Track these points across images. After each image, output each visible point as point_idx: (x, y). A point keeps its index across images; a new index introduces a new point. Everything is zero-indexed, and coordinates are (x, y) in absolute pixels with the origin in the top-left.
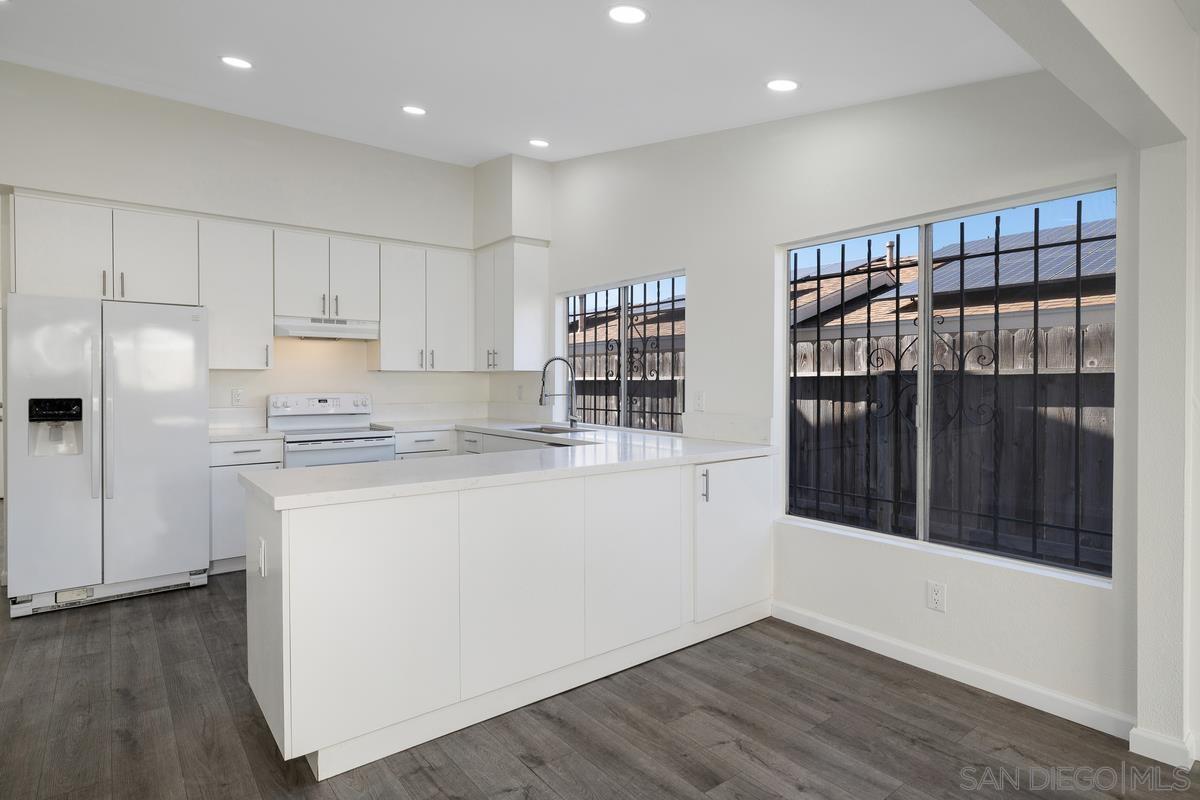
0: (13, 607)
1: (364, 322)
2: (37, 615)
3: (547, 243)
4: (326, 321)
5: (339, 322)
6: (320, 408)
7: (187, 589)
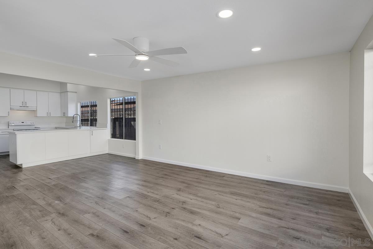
1: (33, 107)
3: (76, 92)
5: (26, 107)
6: (22, 124)
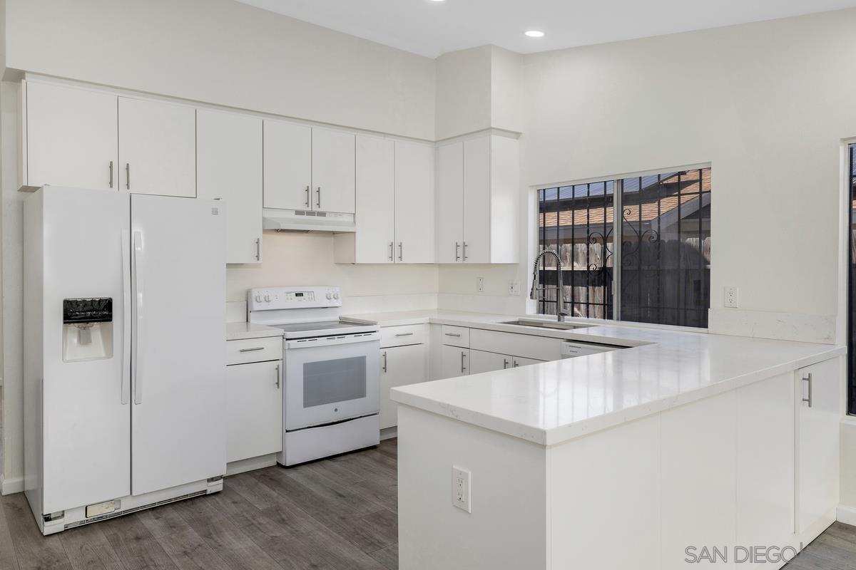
0: (47, 524)
1: (341, 214)
2: (69, 531)
4: (311, 213)
5: (320, 214)
6: (298, 303)
7: (204, 495)
